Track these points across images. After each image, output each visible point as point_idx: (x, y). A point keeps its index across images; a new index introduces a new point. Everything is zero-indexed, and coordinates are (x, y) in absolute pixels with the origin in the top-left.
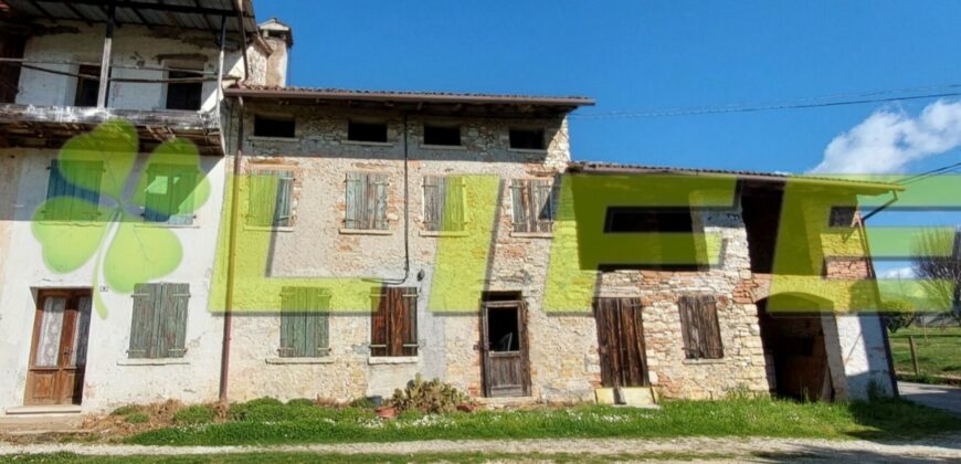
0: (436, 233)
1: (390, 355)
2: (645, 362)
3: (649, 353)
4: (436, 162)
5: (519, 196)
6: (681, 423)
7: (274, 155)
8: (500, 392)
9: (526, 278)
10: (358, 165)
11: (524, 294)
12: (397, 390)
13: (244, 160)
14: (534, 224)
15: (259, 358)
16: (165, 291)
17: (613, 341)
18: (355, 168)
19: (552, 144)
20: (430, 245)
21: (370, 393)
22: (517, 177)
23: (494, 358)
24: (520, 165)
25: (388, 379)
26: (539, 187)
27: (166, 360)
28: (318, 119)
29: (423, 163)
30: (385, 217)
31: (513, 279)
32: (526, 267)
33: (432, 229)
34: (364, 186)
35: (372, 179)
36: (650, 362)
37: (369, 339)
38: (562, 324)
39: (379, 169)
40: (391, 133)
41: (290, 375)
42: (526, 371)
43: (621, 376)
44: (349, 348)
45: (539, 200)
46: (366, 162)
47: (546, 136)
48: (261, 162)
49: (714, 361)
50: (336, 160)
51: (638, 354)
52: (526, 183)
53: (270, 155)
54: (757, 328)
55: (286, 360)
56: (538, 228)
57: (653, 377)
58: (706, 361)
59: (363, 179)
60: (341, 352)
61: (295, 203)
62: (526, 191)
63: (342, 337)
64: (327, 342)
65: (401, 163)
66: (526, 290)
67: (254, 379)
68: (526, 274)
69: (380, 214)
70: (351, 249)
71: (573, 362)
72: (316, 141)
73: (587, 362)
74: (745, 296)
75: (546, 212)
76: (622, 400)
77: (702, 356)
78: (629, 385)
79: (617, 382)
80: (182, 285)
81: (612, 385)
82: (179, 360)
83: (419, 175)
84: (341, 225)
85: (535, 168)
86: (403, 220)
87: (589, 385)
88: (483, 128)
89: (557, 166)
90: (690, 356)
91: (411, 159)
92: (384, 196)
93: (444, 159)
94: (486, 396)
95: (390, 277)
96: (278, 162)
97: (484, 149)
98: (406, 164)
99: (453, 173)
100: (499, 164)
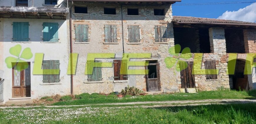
0: (132, 43)
1: (120, 80)
2: (194, 81)
3: (196, 78)
4: (131, 21)
5: (157, 31)
6: (204, 96)
7: (82, 19)
8: (152, 90)
9: (159, 56)
11: (158, 61)
12: (122, 90)
13: (73, 21)
14: (161, 40)
15: (82, 82)
16: (52, 63)
17: (185, 75)
18: (107, 23)
19: (167, 14)
20: (130, 47)
21: (114, 91)
22: (156, 25)
23: (150, 80)
24: (157, 21)
25: (120, 87)
26: (163, 28)
27: (54, 83)
28: (94, 7)
29: (127, 21)
30: (116, 38)
31: (155, 57)
32: (159, 53)
33: (131, 42)
34: (110, 29)
35: (112, 27)
36: (196, 80)
37: (113, 75)
38: (170, 70)
39: (114, 23)
40: (117, 11)
41: (91, 87)
42: (159, 83)
43: (187, 85)
44: (108, 78)
45: (163, 31)
46: (110, 21)
47: (165, 11)
48: (78, 22)
49: (214, 80)
50: (101, 20)
51: (192, 78)
52: (159, 27)
53: (81, 19)
54: (227, 70)
55: (90, 82)
56: (163, 40)
57: (196, 85)
58: (212, 80)
59: (110, 27)
60: (106, 79)
61: (89, 35)
62: (159, 29)
63: (106, 75)
64: (101, 77)
65: (121, 21)
66: (159, 60)
67: (81, 88)
68: (159, 55)
69: (115, 37)
70: (107, 49)
71: (173, 81)
72: (94, 14)
73: (177, 81)
74: (224, 60)
75: (165, 36)
76: (187, 92)
77: (211, 78)
78: (190, 87)
79: (186, 87)
80: (57, 60)
81: (185, 88)
82: (58, 83)
83: (126, 25)
84: (103, 41)
85: (162, 21)
86: (122, 39)
87: (178, 88)
88: (145, 9)
89: (168, 21)
90: (207, 79)
91: (124, 20)
92: (116, 32)
93: (134, 20)
94: (148, 91)
95: (119, 57)
96: (83, 22)
97: (146, 16)
98: (122, 22)
99: (136, 24)
100: (151, 21)
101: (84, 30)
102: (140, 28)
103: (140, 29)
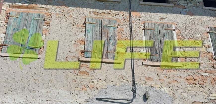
0: (156, 63)
4: (152, 13)
7: (30, 3)
10: (94, 13)
13: (6, 5)
18: (92, 15)
20: (152, 72)
24: (213, 18)
29: (143, 14)
30: (115, 50)
33: (153, 60)
34: (99, 28)
35: (105, 23)
39: (110, 17)
46: (100, 11)
48: (19, 7)
50: (78, 8)
53: (27, 3)
59: (98, 23)
61: (43, 37)
65: (127, 14)
69: (111, 47)
70: (88, 74)
83: (140, 22)
91: (133, 11)
92: (114, 35)
93: (158, 12)
95: (121, 98)
96: (33, 8)
97: (186, 7)
98: (130, 14)
99: (165, 21)
100: (198, 17)
101: (32, 25)
102: (174, 30)
103: (174, 32)
